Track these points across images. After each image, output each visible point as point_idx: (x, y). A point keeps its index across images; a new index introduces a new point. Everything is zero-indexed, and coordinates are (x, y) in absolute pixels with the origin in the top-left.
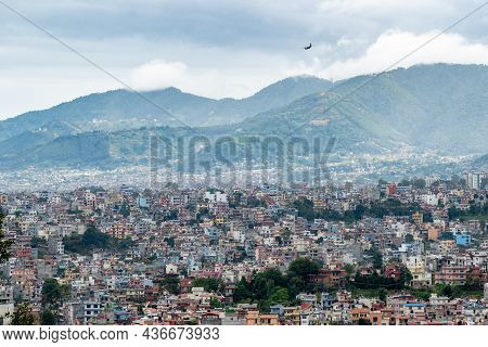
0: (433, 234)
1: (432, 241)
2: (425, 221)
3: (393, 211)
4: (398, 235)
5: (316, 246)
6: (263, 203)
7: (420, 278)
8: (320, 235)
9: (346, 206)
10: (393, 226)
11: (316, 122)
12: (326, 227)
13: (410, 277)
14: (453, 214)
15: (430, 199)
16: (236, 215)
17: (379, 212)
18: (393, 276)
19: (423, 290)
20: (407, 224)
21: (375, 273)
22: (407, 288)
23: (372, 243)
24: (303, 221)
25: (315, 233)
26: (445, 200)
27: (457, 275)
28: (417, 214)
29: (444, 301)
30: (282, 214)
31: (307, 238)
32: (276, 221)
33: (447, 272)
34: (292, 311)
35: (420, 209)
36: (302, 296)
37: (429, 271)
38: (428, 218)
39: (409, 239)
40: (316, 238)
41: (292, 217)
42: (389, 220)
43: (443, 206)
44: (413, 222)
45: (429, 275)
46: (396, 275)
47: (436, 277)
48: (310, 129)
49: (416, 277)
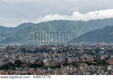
0: (54, 56)
1: (53, 58)
2: (52, 53)
3: (45, 51)
4: (45, 56)
5: (25, 59)
6: (14, 49)
7: (46, 64)
8: (27, 56)
9: (33, 50)
10: (44, 54)
11: (31, 33)
12: (28, 54)
13: (43, 64)
14: (59, 52)
15: (54, 49)
16: (7, 52)
17: (41, 51)
18: (40, 64)
19: (47, 67)
20: (48, 54)
21: (35, 63)
22: (43, 67)
23: (39, 58)
24: (23, 53)
25: (26, 56)
26: (57, 49)
27: (55, 64)
28: (50, 52)
29: (51, 70)
30: (18, 51)
31: (23, 57)
32: (16, 53)
33: (53, 63)
34: (13, 71)
35: (51, 51)
36: (16, 68)
37: (48, 63)
38: (53, 53)
39: (48, 57)
40: (25, 57)
41: (20, 52)
42: (44, 53)
43: (57, 50)
44: (49, 54)
45: (48, 64)
46: (41, 64)
47: (50, 64)
48: (30, 34)
49: (45, 64)
